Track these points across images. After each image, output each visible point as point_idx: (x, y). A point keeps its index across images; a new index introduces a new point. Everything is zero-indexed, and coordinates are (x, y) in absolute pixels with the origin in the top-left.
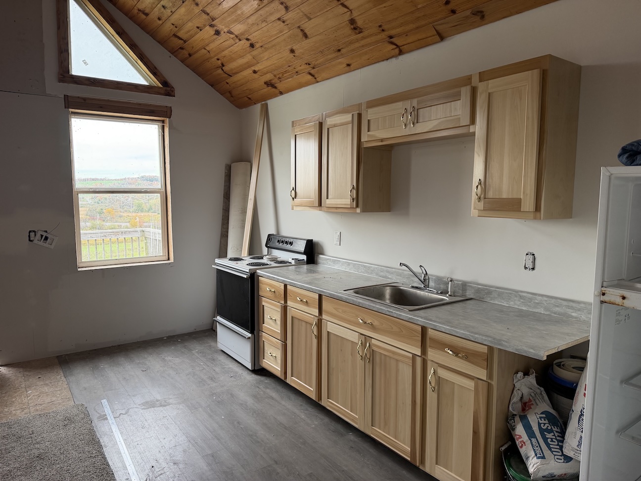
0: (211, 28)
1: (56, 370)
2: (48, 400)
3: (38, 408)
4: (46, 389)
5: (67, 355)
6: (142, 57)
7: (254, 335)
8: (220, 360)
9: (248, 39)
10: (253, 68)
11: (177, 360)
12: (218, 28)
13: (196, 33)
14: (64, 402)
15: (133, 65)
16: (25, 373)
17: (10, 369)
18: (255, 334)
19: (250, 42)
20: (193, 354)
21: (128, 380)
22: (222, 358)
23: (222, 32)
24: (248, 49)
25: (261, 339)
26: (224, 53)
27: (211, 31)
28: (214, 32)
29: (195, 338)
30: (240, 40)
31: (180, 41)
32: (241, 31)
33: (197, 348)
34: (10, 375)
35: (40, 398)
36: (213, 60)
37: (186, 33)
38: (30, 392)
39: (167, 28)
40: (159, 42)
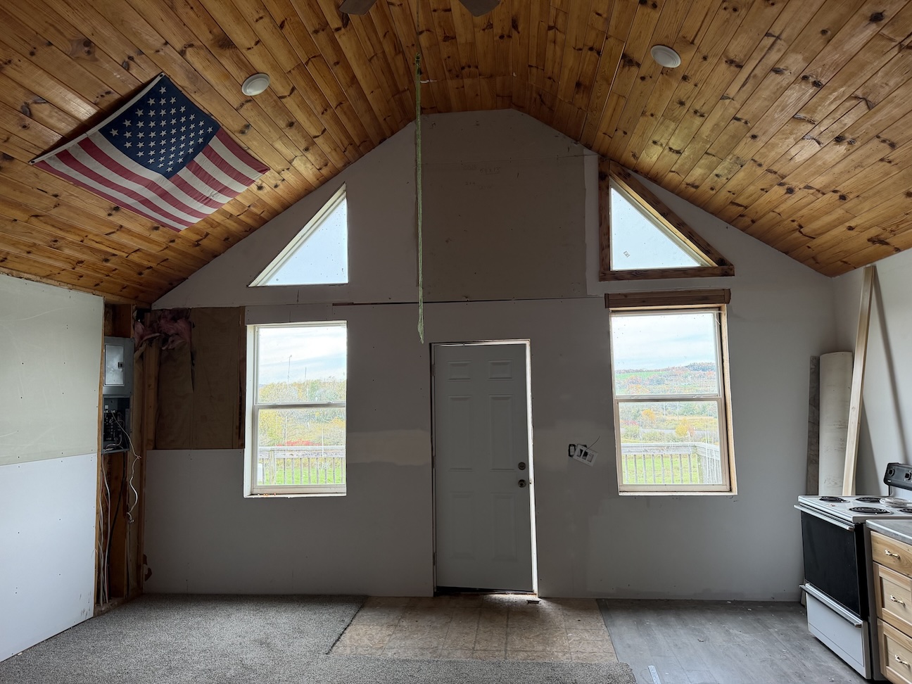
0: (781, 187)
1: (596, 616)
2: (589, 649)
3: (579, 656)
4: (586, 635)
5: (607, 599)
6: (692, 236)
7: (869, 624)
8: (812, 652)
9: (835, 191)
10: (847, 224)
11: (747, 638)
12: (790, 186)
13: (760, 197)
14: (606, 656)
15: (680, 246)
16: (564, 611)
17: (550, 603)
18: (870, 621)
19: (839, 194)
20: (771, 634)
21: (680, 648)
22: (817, 650)
23: (797, 189)
24: (838, 202)
25: (882, 632)
26: (801, 213)
27: (782, 190)
28: (786, 191)
29: (773, 611)
30: (824, 194)
31: (739, 208)
32: (824, 184)
33: (776, 626)
34: (550, 610)
35: (581, 644)
36: (786, 222)
37: (747, 198)
38: (570, 635)
39: (723, 196)
40: (712, 213)
